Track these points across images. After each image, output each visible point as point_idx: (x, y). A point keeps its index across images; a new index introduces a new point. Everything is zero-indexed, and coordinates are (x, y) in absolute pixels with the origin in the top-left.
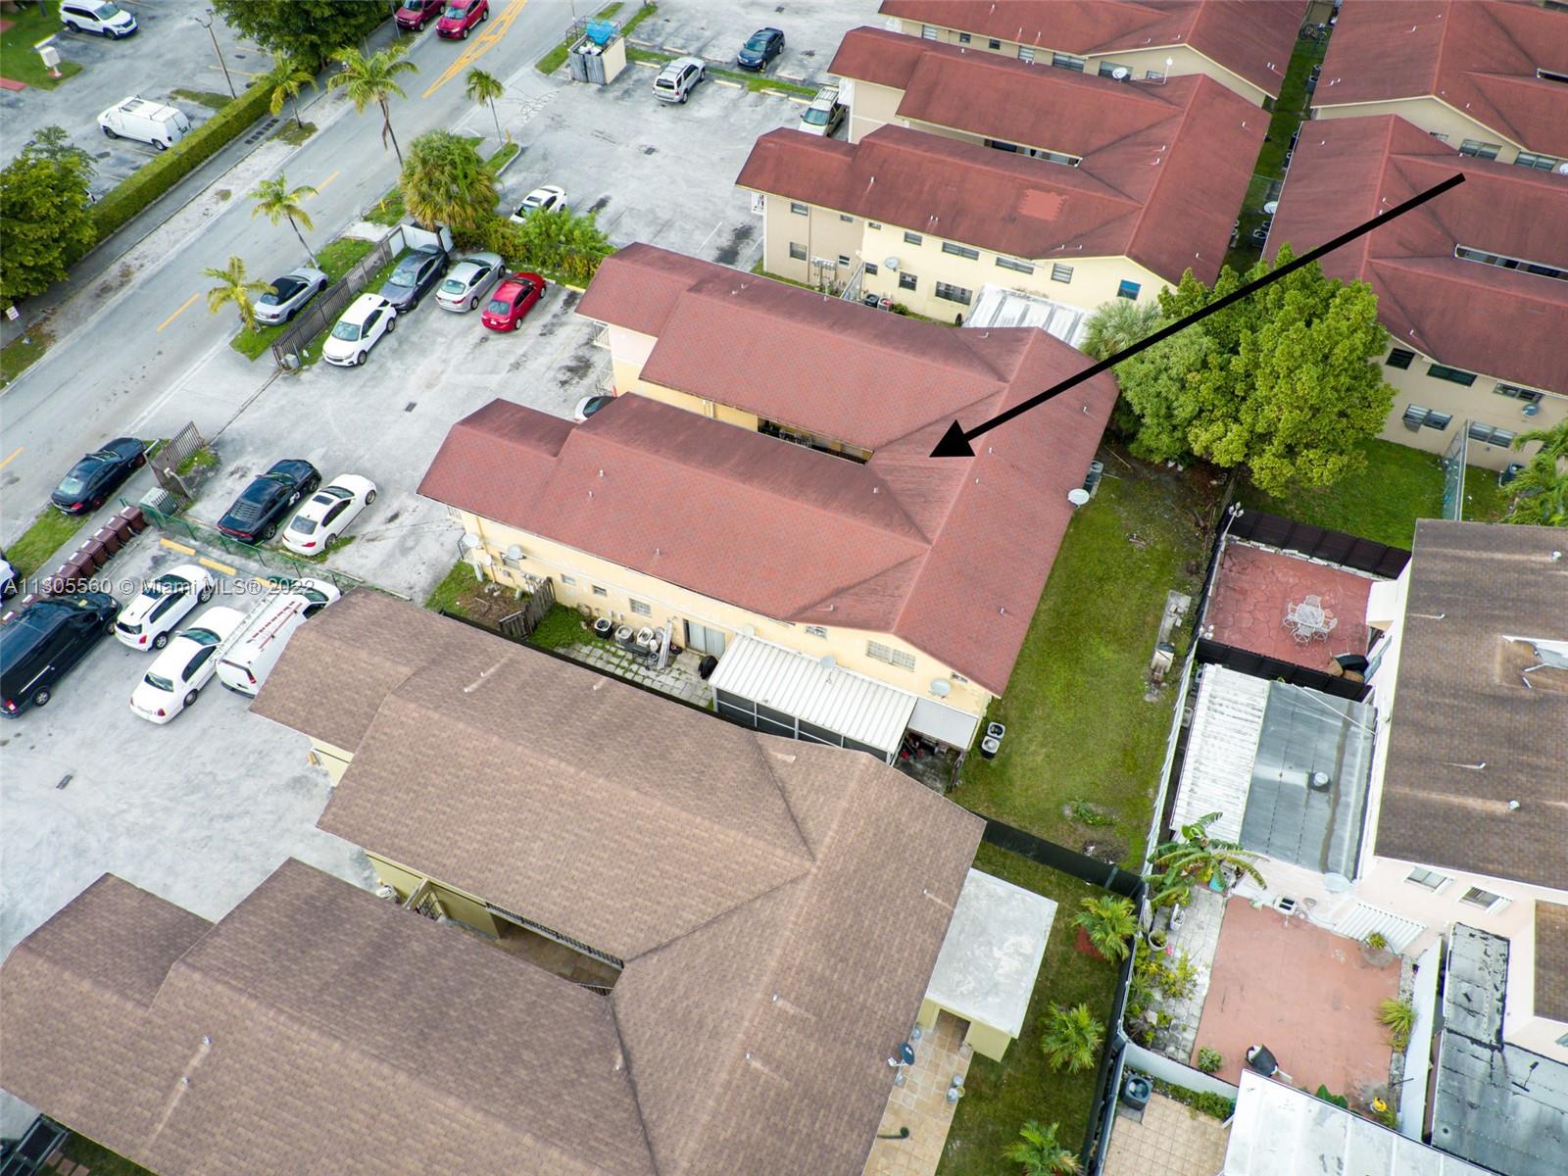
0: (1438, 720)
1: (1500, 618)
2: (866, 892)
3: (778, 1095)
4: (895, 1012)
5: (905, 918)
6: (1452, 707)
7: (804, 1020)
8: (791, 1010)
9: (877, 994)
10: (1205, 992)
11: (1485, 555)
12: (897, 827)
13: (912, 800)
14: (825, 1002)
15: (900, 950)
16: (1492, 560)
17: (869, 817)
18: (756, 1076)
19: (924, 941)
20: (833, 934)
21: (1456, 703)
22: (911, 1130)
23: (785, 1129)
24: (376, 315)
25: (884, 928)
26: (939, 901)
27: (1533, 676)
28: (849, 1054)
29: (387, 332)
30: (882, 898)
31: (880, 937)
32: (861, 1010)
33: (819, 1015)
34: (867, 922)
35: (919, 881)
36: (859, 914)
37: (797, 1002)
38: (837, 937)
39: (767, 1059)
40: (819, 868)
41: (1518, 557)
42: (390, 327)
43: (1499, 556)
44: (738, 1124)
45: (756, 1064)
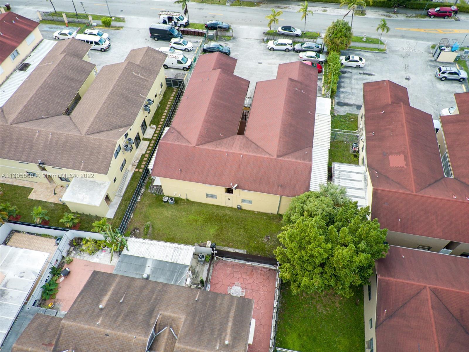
0: (145, 292)
1: (194, 319)
2: (80, 148)
3: (32, 140)
4: (53, 161)
5: (76, 159)
6: (151, 298)
7: (47, 141)
8: (49, 138)
9: (56, 156)
10: (91, 261)
11: (231, 320)
12: (99, 152)
13: (108, 154)
14: (52, 145)
15: (67, 159)
16: (228, 321)
17: (100, 145)
18: (35, 135)
19: (71, 165)
20: (68, 143)
21: (153, 299)
22: (56, 195)
23: (25, 143)
24: (285, 45)
25: (72, 154)
26: (82, 166)
27: (167, 331)
28: (42, 153)
29: (285, 50)
30: (80, 152)
31: (70, 154)
32: (52, 153)
33: (49, 144)
34: (72, 150)
35: (86, 161)
36: (74, 148)
37: (51, 139)
38: (68, 144)
39: (38, 136)
40: (83, 136)
41: (229, 331)
42: (287, 50)
43: (230, 324)
44: (25, 134)
45: (37, 134)
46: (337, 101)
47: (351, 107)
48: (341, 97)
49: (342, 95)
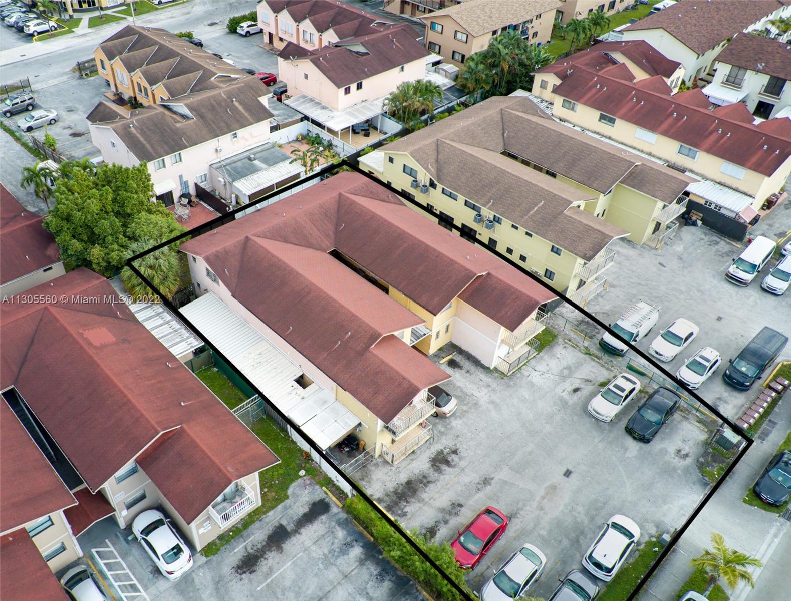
0: (222, 124)
6: (215, 124)
16: (146, 140)
41: (139, 135)
43: (142, 139)
46: (334, 510)
47: (295, 518)
48: (338, 529)
49: (341, 534)
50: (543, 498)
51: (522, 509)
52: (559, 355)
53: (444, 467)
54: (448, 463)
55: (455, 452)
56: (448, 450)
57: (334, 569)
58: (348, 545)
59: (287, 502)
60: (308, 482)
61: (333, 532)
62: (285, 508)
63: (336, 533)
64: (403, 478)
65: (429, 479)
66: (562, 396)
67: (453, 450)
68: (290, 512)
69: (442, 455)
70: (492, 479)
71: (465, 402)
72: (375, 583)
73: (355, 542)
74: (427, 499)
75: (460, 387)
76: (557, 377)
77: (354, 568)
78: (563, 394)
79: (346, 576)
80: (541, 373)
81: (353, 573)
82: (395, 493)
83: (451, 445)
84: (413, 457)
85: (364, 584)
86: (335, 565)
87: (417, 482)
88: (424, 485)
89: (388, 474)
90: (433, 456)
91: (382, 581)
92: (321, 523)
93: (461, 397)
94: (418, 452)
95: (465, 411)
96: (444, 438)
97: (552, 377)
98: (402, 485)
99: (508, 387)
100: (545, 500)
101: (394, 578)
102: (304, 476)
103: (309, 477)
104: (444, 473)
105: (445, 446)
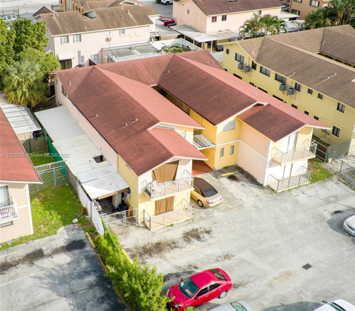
41: (56, 21)
43: (58, 23)
46: (88, 248)
47: (54, 247)
48: (84, 260)
49: (84, 264)
50: (276, 279)
51: (252, 282)
52: (330, 187)
53: (194, 240)
54: (198, 238)
55: (208, 232)
56: (202, 230)
57: (67, 286)
58: (86, 273)
59: (54, 236)
60: (77, 227)
61: (78, 262)
62: (50, 240)
63: (81, 263)
64: (155, 240)
65: (177, 245)
66: (322, 213)
67: (207, 230)
68: (52, 243)
69: (196, 232)
70: (234, 256)
71: (232, 203)
72: (95, 303)
73: (93, 272)
74: (168, 258)
75: (231, 193)
76: (322, 201)
77: (83, 289)
78: (323, 213)
79: (73, 293)
80: (308, 196)
81: (80, 292)
82: (144, 248)
83: (206, 227)
84: (171, 228)
85: (85, 302)
86: (69, 284)
87: (166, 244)
88: (171, 248)
89: (144, 235)
90: (187, 231)
91: (102, 303)
92: (73, 254)
93: (230, 199)
94: (176, 226)
95: (229, 208)
96: (203, 221)
97: (317, 200)
98: (152, 244)
99: (275, 199)
100: (277, 281)
101: (113, 303)
102: (76, 223)
103: (79, 225)
104: (192, 243)
105: (201, 227)
